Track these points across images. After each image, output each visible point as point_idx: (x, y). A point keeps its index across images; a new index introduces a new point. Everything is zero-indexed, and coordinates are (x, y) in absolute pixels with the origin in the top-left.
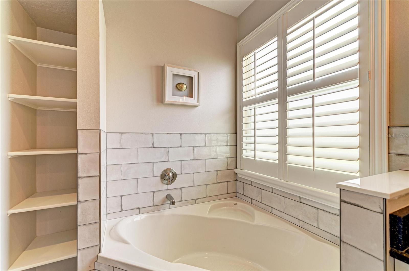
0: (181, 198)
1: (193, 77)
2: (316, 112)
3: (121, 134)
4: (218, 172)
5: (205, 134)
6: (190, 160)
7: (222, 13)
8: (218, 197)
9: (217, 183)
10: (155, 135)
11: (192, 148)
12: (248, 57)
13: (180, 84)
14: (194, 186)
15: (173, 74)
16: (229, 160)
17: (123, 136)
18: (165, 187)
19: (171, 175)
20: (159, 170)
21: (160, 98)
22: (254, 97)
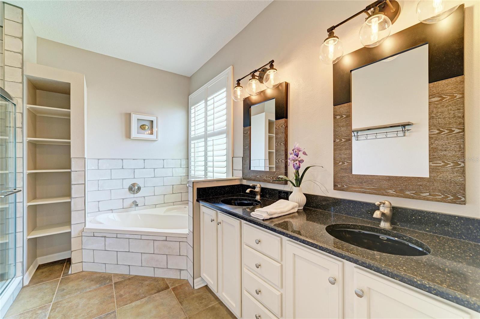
0: (145, 204)
1: (153, 121)
2: (214, 149)
3: (99, 159)
4: (174, 186)
5: (163, 160)
6: (151, 177)
7: (177, 74)
8: (174, 203)
9: (173, 193)
10: (124, 160)
11: (153, 169)
12: (197, 105)
13: (143, 125)
14: (155, 195)
15: (138, 119)
16: (183, 178)
17: (100, 161)
18: (132, 196)
19: (136, 187)
20: (128, 184)
21: (128, 135)
22: (194, 136)
